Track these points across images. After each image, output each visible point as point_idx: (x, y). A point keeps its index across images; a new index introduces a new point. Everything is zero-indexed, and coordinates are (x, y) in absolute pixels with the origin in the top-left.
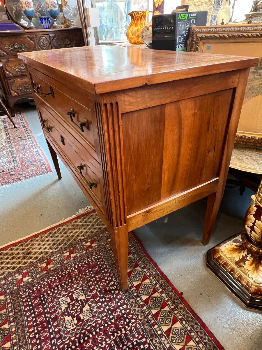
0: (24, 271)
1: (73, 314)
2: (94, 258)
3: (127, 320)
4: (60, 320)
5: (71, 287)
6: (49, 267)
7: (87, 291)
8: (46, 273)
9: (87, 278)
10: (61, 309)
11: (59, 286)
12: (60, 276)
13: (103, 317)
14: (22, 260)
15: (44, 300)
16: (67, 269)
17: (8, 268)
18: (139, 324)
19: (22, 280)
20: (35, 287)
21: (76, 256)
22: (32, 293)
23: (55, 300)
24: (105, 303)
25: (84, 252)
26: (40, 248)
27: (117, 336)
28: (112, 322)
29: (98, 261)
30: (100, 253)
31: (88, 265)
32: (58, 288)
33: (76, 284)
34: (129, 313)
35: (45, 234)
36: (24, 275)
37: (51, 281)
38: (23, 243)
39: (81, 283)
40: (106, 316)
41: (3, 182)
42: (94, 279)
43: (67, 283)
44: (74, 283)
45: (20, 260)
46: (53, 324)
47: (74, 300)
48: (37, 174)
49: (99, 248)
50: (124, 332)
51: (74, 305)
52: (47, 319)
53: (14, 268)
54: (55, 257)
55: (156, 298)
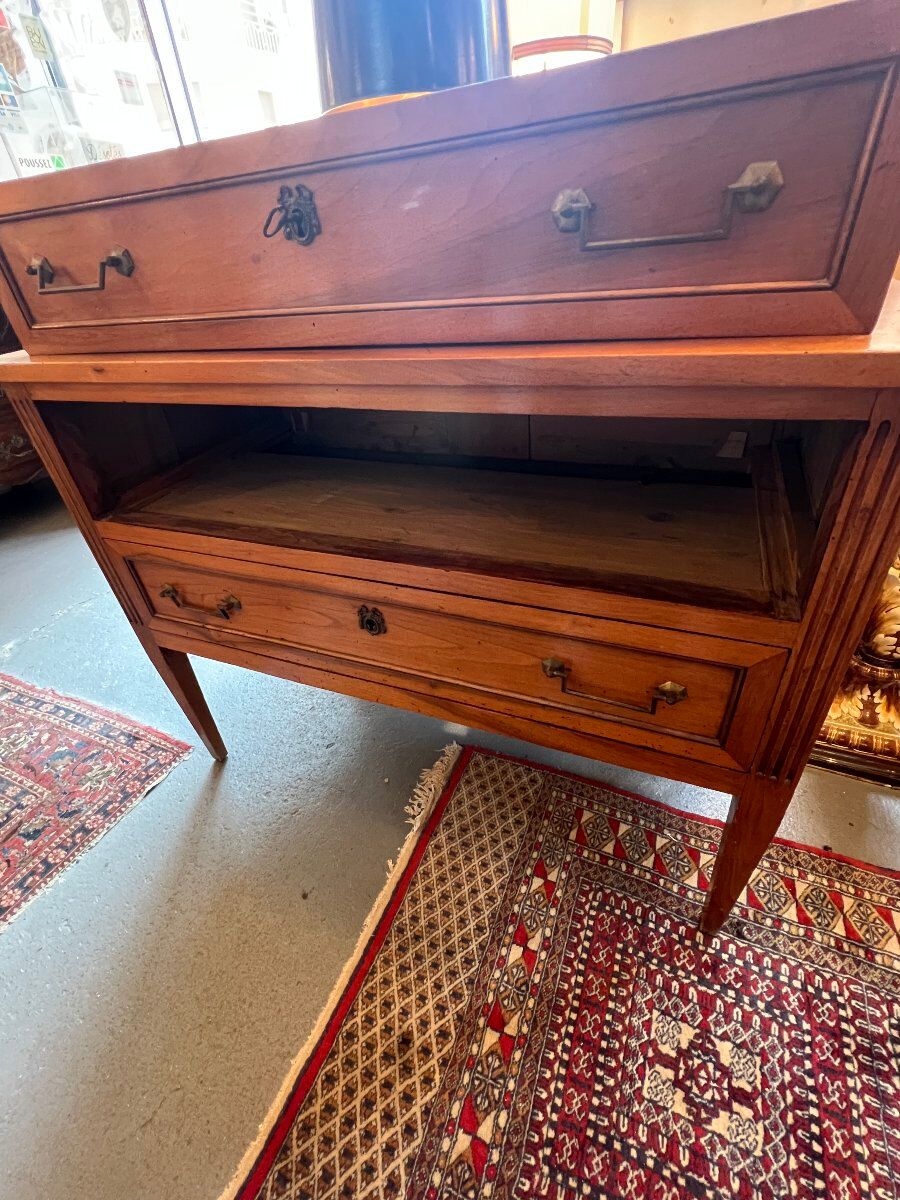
0: (456, 1109)
1: (717, 1097)
2: (592, 908)
3: (826, 996)
4: (713, 1150)
5: (630, 1031)
6: (511, 1029)
7: (676, 1007)
8: (525, 1056)
9: (638, 973)
10: (677, 1117)
11: (601, 1058)
12: (571, 1029)
13: (780, 1038)
14: (409, 1082)
15: (610, 1140)
16: (563, 994)
17: (390, 1150)
18: (850, 981)
19: (478, 1147)
20: (541, 1124)
21: (546, 939)
22: (553, 1153)
23: (636, 1108)
24: (746, 999)
25: (553, 912)
26: (422, 998)
27: (855, 1053)
28: (809, 1033)
29: (613, 909)
30: (590, 884)
31: (601, 937)
32: (603, 1066)
33: (630, 1012)
34: (809, 978)
35: (387, 943)
36: (470, 1122)
37: (566, 1065)
38: (349, 1025)
39: (638, 998)
40: (781, 1027)
41: (25, 879)
42: (655, 961)
43: (606, 1031)
44: (625, 1015)
45: (399, 1088)
46: (709, 1179)
47: (677, 1060)
48: (143, 781)
49: (574, 875)
50: (853, 1031)
51: (692, 1074)
52: (682, 1182)
53: (409, 1130)
54: (493, 986)
55: (807, 897)
